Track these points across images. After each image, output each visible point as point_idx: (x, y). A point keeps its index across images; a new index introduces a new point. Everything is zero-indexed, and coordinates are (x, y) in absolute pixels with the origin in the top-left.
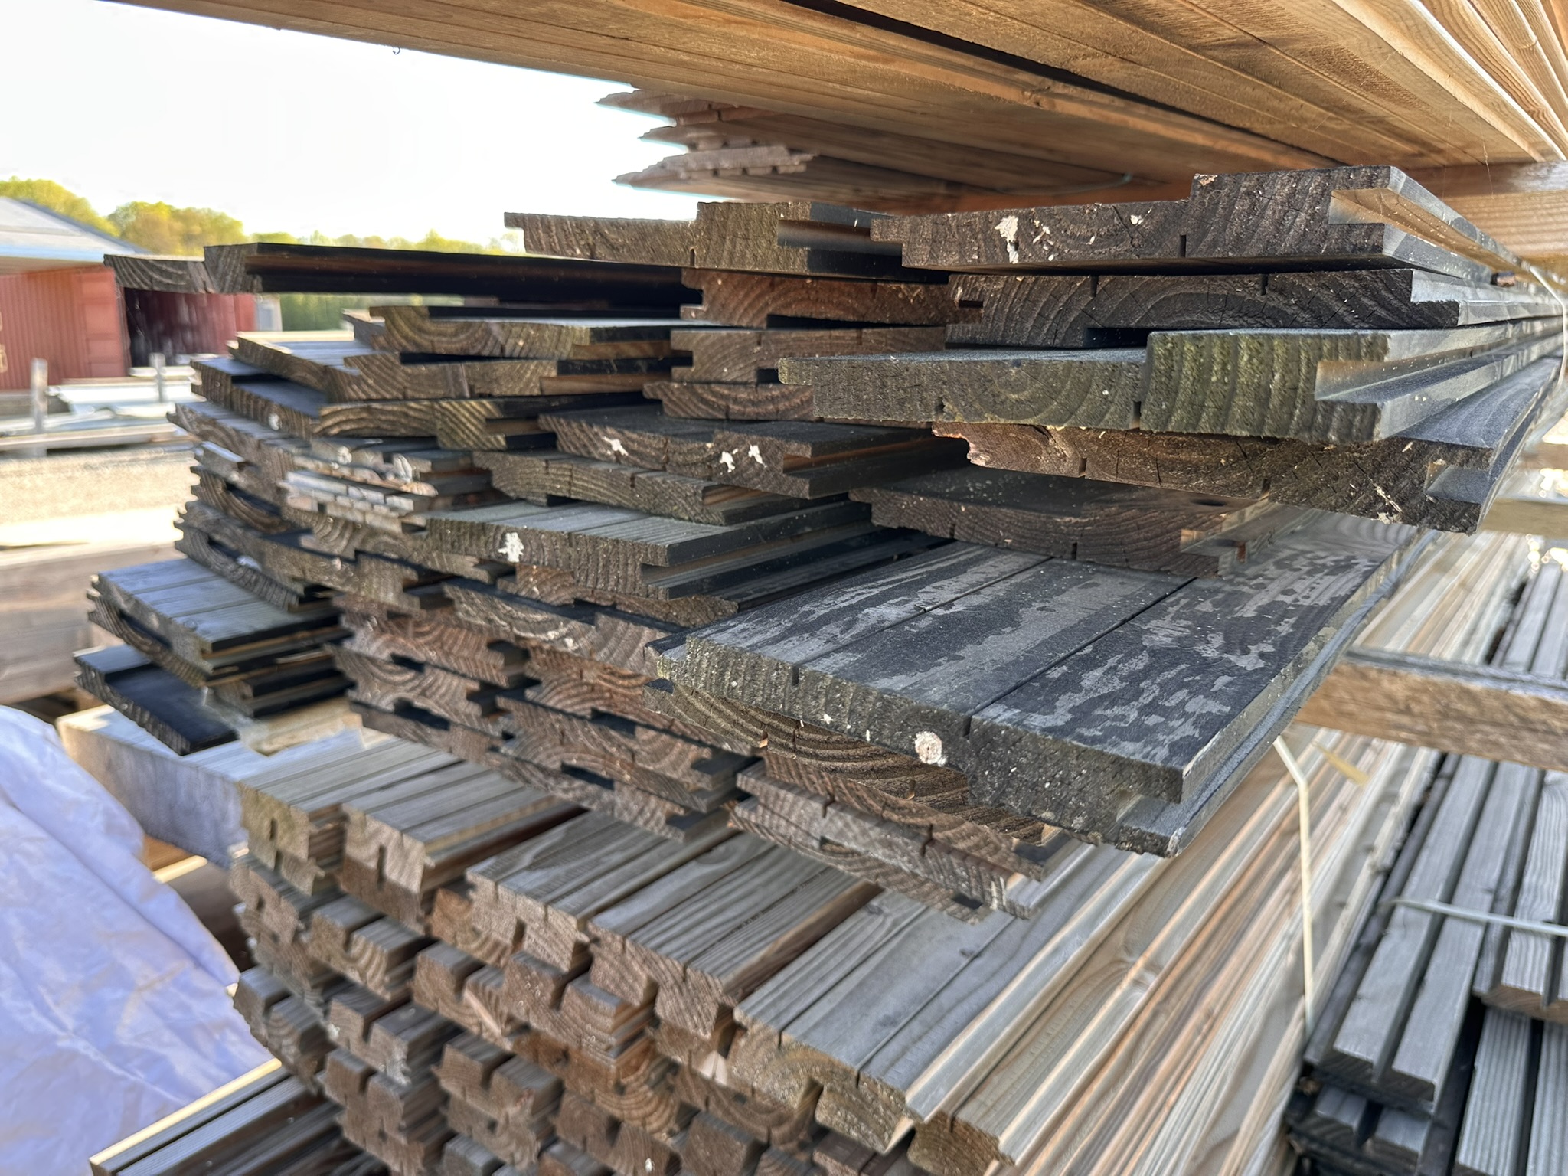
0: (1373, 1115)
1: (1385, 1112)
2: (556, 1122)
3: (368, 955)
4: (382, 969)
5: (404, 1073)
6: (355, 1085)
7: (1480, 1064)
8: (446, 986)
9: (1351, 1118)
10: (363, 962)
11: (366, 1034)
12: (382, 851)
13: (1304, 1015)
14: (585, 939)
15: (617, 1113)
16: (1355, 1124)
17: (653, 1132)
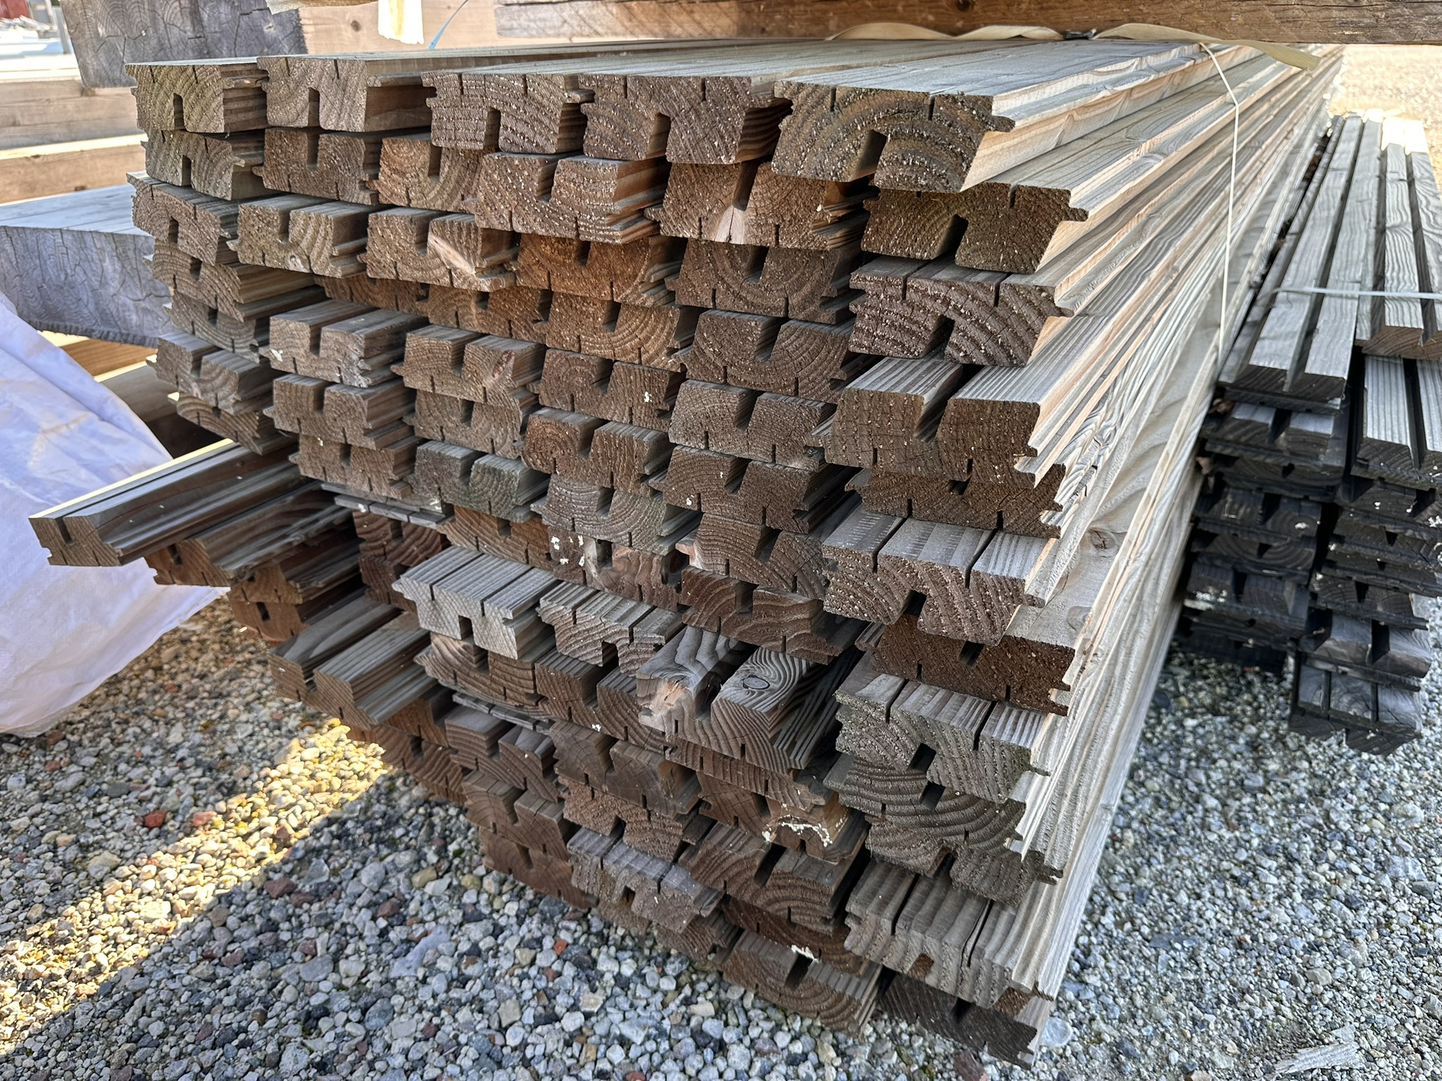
0: (1282, 418)
1: (1293, 415)
2: (539, 388)
3: (310, 231)
4: (329, 244)
5: (364, 373)
6: (310, 403)
7: (1369, 384)
8: (406, 240)
9: (1265, 418)
10: (304, 244)
11: (315, 346)
12: (315, 96)
13: (1217, 348)
14: (577, 97)
15: (608, 353)
16: (1270, 422)
17: (651, 359)
